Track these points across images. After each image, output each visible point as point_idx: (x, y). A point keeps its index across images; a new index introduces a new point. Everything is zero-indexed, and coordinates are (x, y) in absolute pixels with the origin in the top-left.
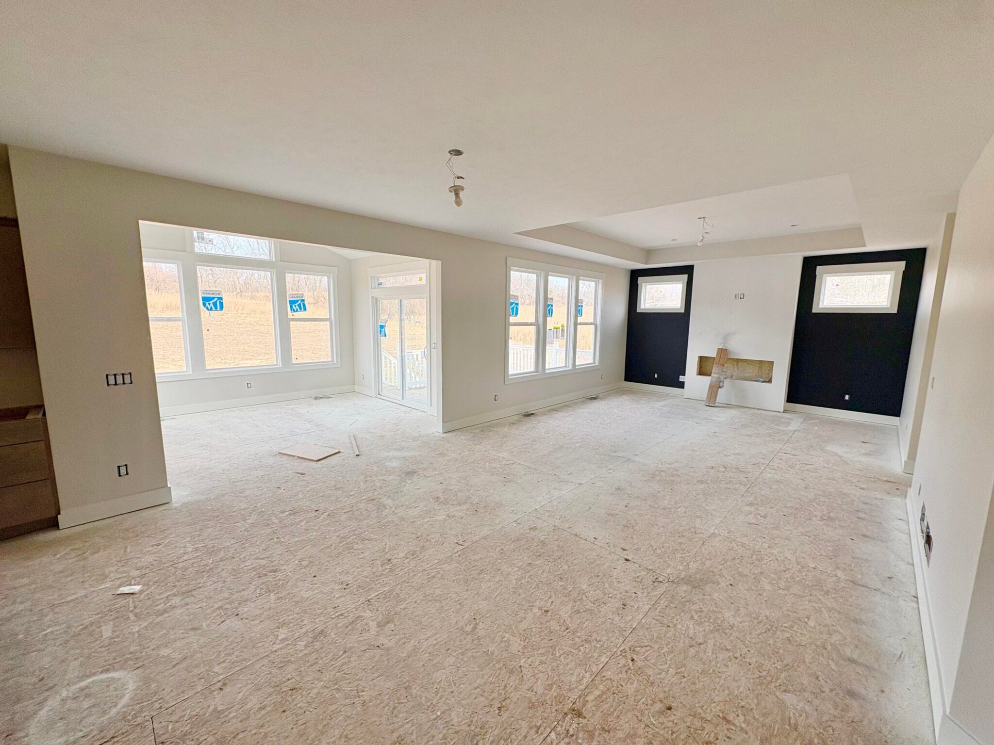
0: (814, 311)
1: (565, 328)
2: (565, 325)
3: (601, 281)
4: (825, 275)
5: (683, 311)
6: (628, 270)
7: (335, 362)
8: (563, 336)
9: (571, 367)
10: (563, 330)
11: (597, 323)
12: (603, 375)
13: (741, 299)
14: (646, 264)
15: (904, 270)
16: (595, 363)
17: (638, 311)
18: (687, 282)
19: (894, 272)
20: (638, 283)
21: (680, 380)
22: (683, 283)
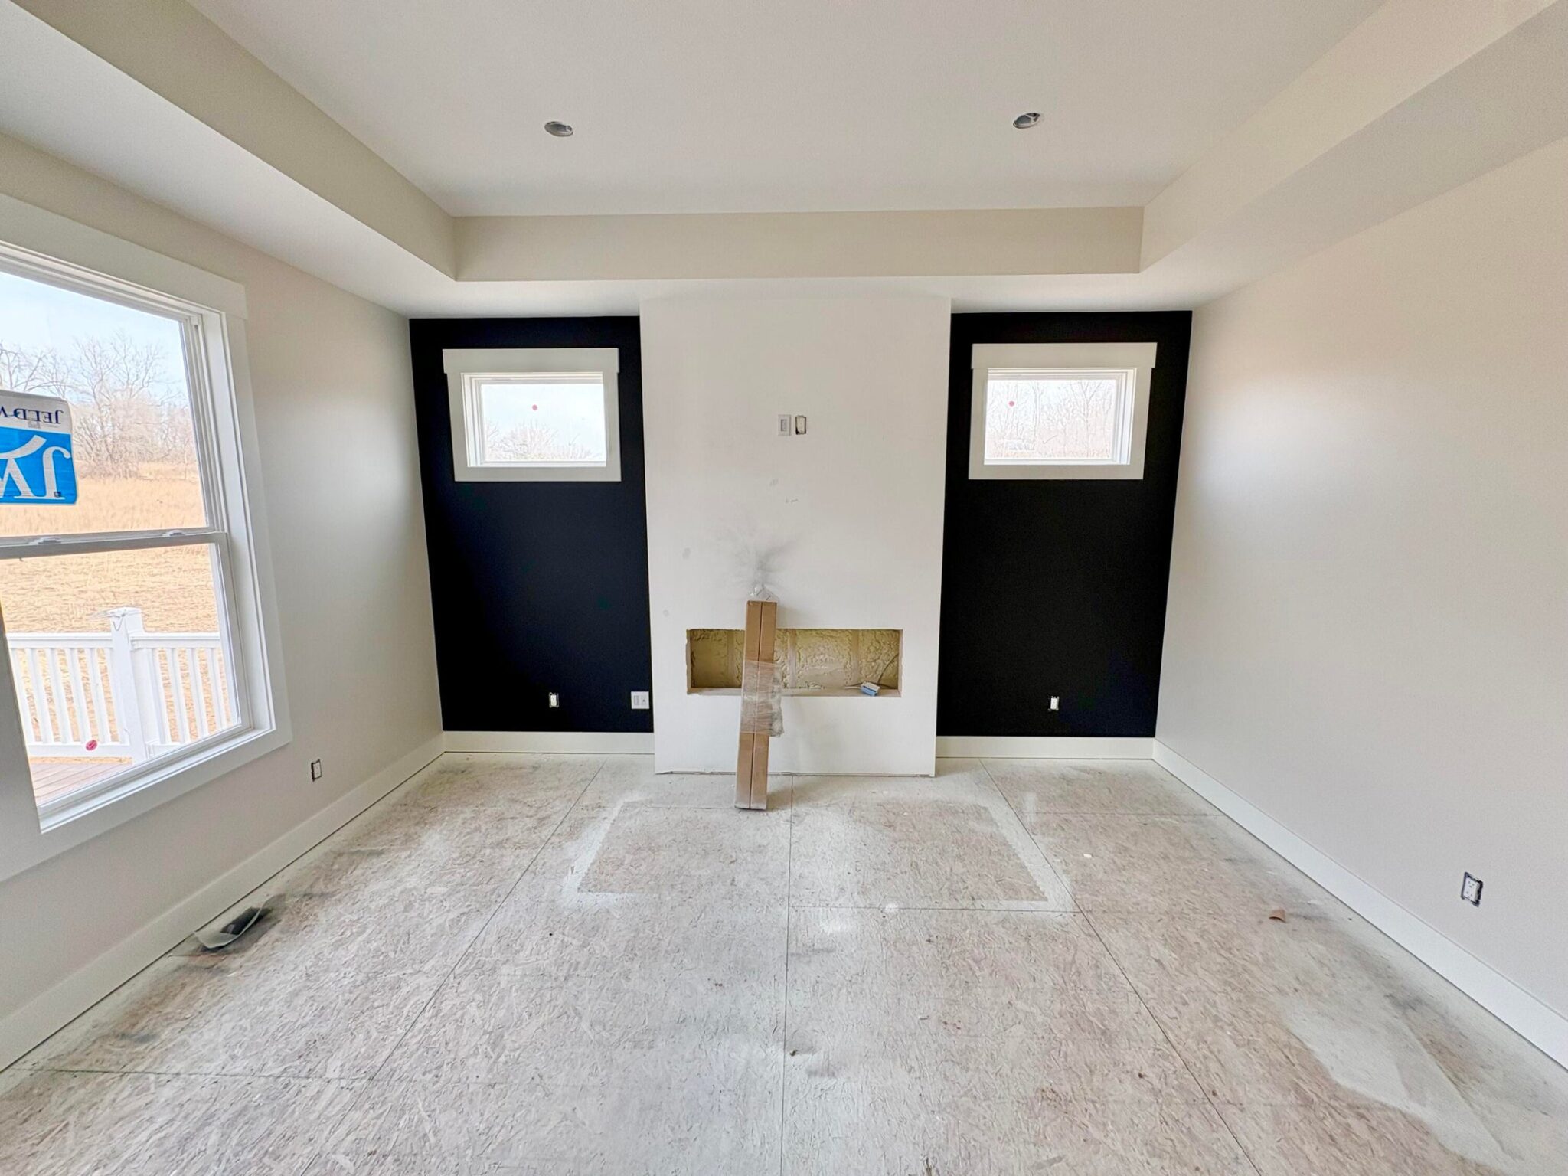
0: (977, 474)
3: (215, 320)
4: (986, 373)
5: (616, 476)
11: (233, 532)
12: (319, 761)
13: (797, 432)
14: (456, 279)
15: (1154, 366)
16: (253, 727)
17: (460, 476)
18: (619, 375)
19: (1132, 373)
20: (445, 372)
21: (633, 706)
22: (607, 384)
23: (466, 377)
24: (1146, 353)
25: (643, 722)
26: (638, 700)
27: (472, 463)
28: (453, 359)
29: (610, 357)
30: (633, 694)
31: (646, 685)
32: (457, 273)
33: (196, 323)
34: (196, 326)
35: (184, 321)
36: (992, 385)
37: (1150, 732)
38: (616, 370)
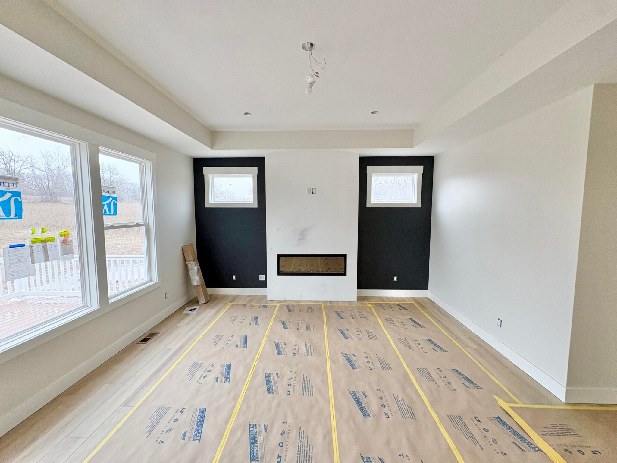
0: (369, 206)
1: (71, 239)
3: (148, 164)
4: (372, 175)
5: (256, 206)
6: (191, 157)
11: (149, 223)
12: (167, 293)
13: (313, 193)
14: (212, 149)
15: (423, 173)
16: (151, 281)
17: (207, 206)
18: (258, 175)
19: (416, 174)
20: (204, 174)
21: (260, 280)
22: (254, 178)
23: (210, 175)
24: (420, 169)
25: (264, 285)
26: (262, 277)
27: (211, 202)
28: (206, 170)
29: (255, 169)
30: (260, 275)
31: (265, 273)
32: (212, 146)
33: (143, 164)
34: (143, 165)
35: (140, 164)
36: (373, 178)
37: (427, 289)
38: (257, 174)
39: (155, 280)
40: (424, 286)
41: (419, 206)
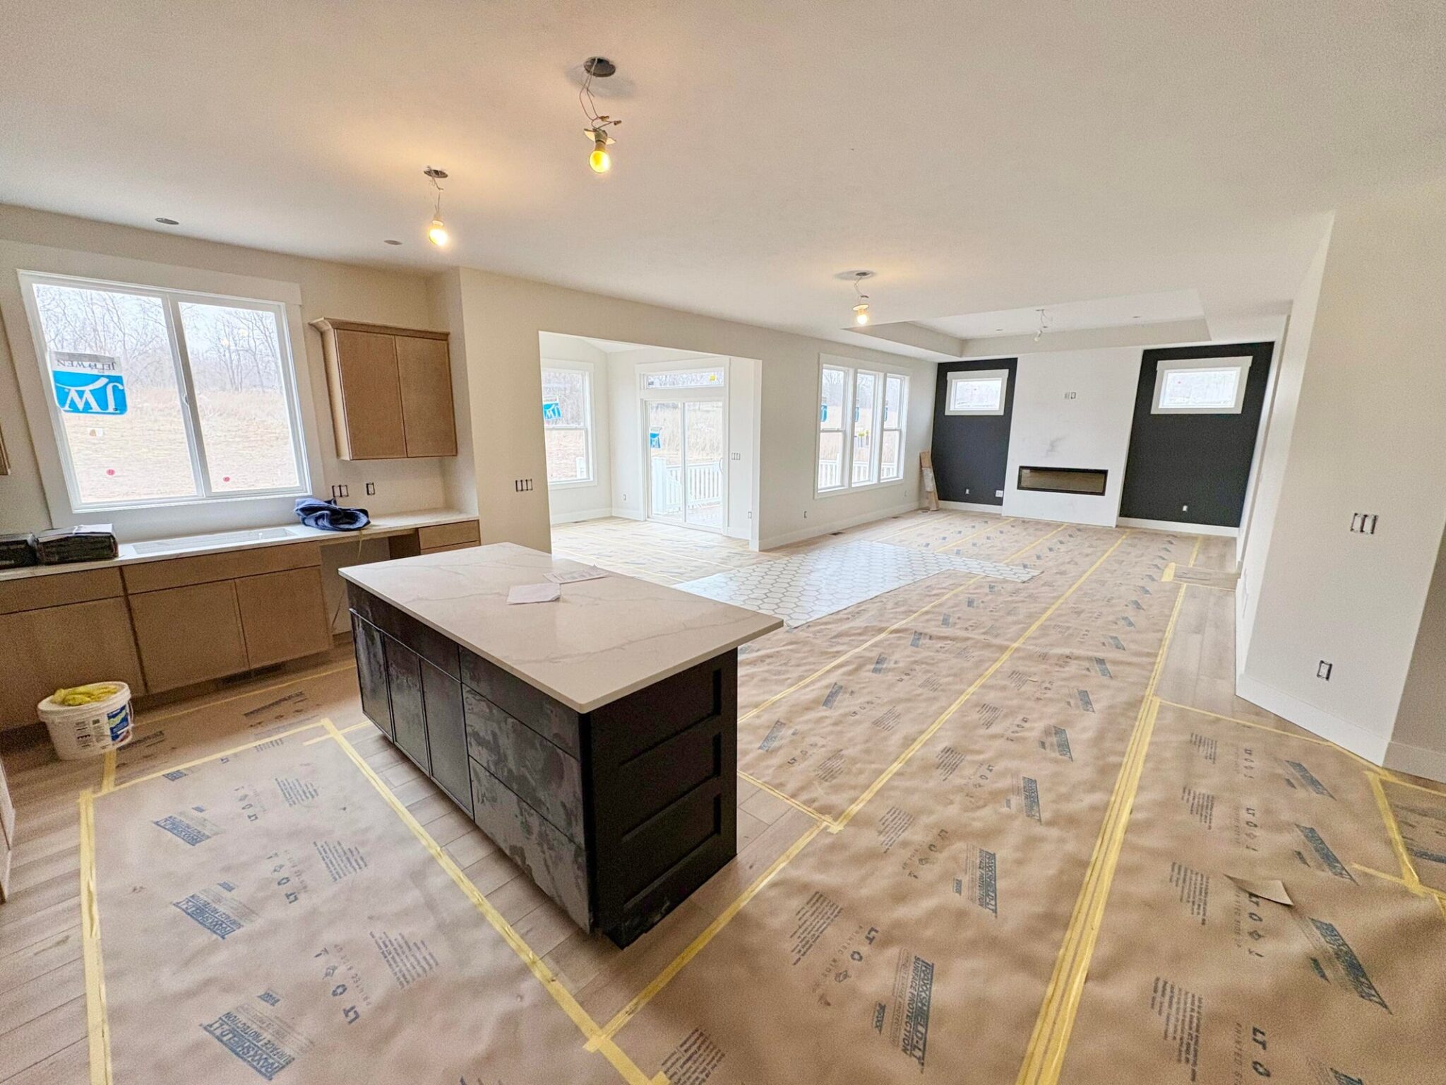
0: (1153, 411)
1: (870, 435)
2: (870, 431)
3: (907, 378)
4: (1166, 371)
5: (1001, 413)
6: (936, 363)
7: (592, 479)
8: (867, 444)
9: (875, 481)
10: (867, 437)
11: (902, 429)
13: (1072, 398)
15: (1251, 366)
17: (947, 413)
18: (1008, 379)
19: (1239, 368)
20: (947, 380)
21: (997, 496)
22: (1003, 380)
23: (953, 382)
24: (1247, 361)
25: (999, 502)
26: (999, 494)
27: (952, 409)
28: (951, 374)
29: (1006, 372)
30: (997, 491)
31: (1002, 488)
32: (961, 355)
33: (903, 379)
37: (1238, 525)
38: (1007, 377)
39: (901, 477)
40: (1236, 523)
41: (1239, 411)
